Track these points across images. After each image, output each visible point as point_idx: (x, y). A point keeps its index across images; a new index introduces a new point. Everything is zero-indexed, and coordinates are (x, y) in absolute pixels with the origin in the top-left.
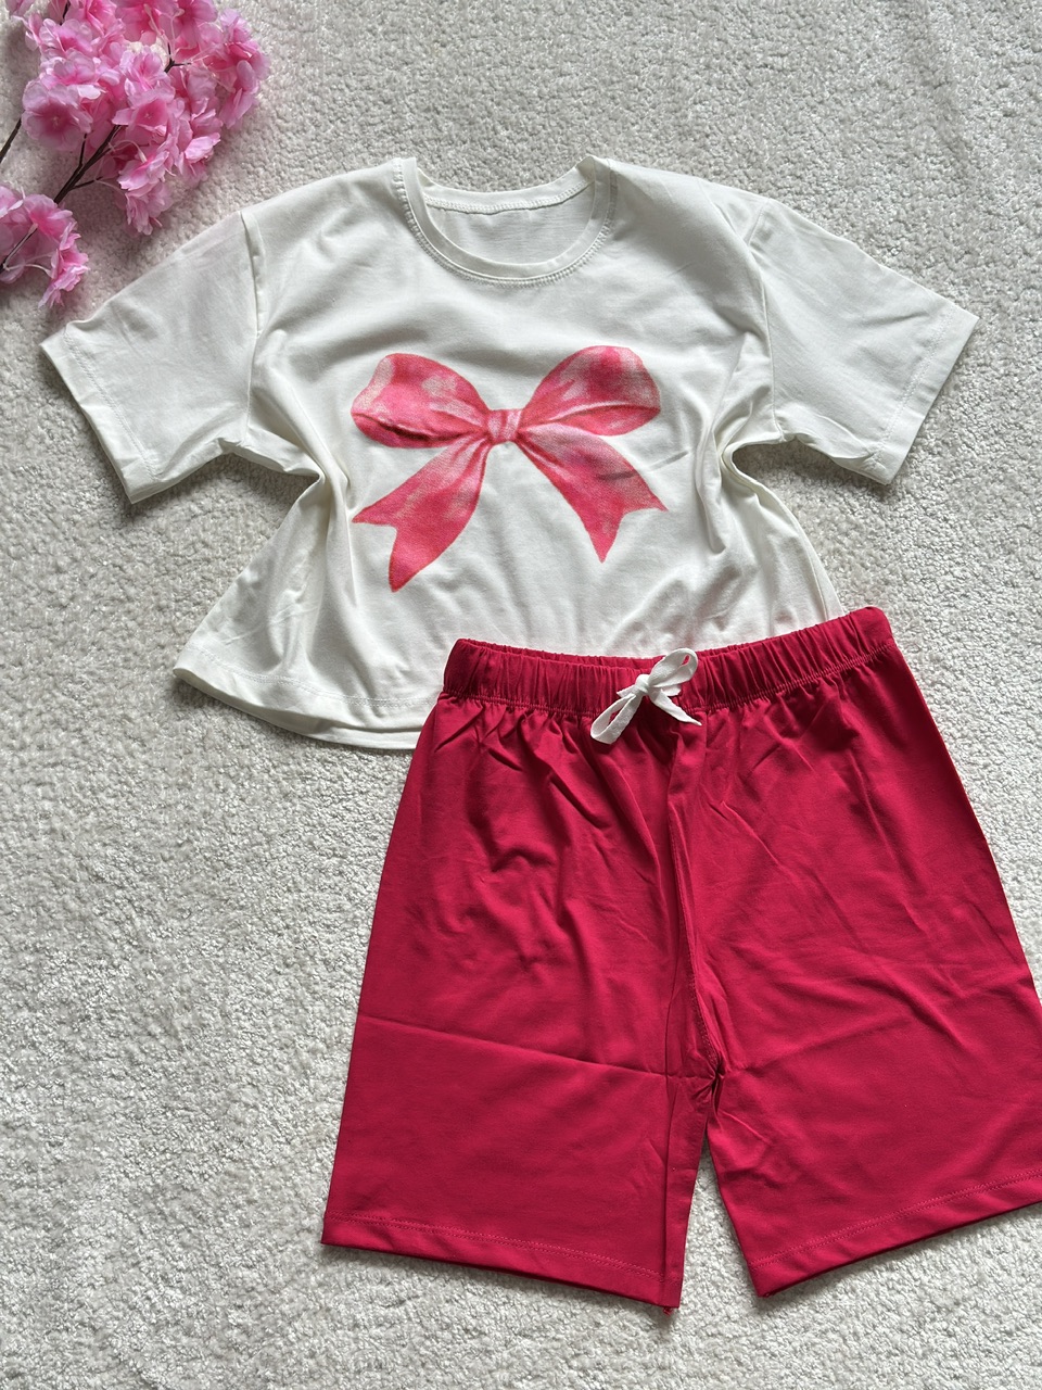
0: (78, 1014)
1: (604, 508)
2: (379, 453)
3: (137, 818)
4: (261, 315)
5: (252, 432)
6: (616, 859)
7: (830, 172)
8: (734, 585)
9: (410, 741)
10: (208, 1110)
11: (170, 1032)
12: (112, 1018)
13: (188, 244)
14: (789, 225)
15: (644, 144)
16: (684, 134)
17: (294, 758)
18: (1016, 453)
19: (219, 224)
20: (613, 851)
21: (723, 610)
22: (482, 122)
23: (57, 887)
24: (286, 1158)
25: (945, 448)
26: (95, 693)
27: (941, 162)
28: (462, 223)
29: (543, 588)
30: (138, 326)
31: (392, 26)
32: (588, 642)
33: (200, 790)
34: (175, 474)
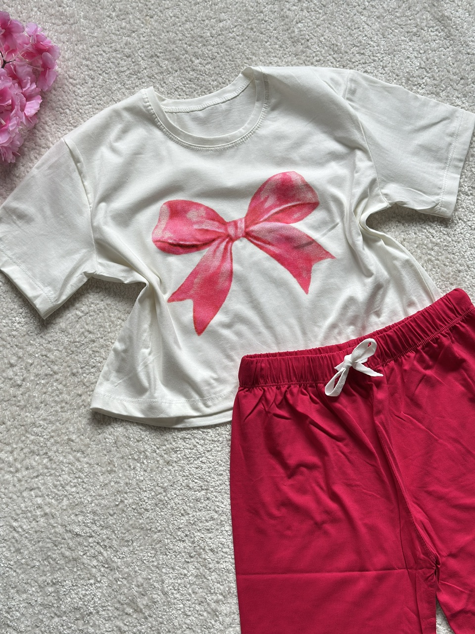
1: (301, 264)
2: (173, 260)
3: (91, 496)
4: (89, 196)
5: (101, 264)
6: (353, 457)
7: (378, 48)
8: (381, 292)
9: (228, 417)
11: (137, 610)
12: (104, 610)
13: (38, 163)
14: (364, 83)
15: (275, 52)
16: (295, 42)
17: (167, 441)
19: (53, 147)
20: (351, 453)
21: (378, 307)
22: (183, 57)
23: (56, 546)
26: (49, 430)
27: (436, 30)
28: (186, 118)
29: (279, 315)
30: (22, 216)
31: (120, 11)
32: (310, 340)
33: (121, 471)
34: (64, 297)
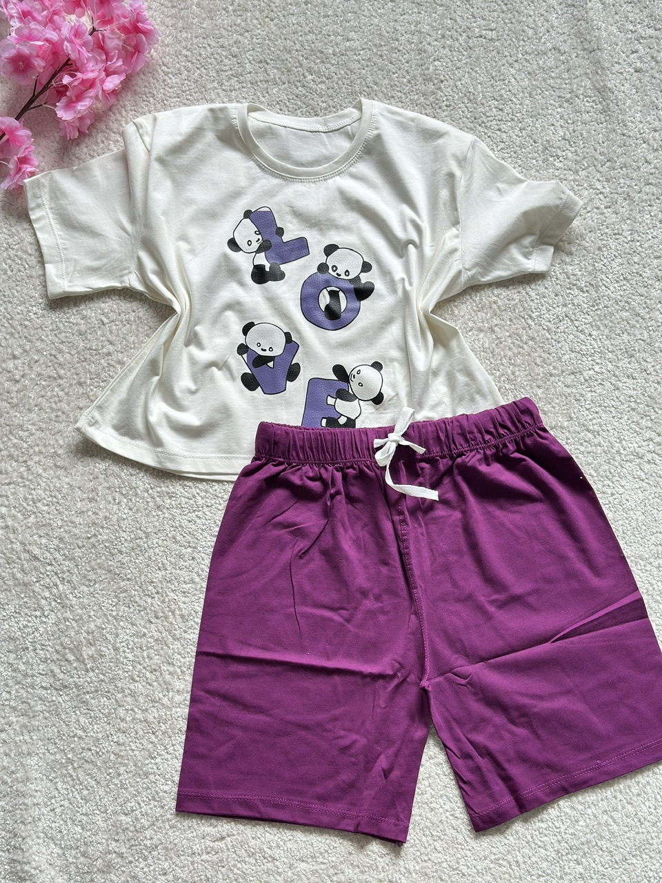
0: (21, 646)
10: (102, 711)
18: (637, 292)
24: (152, 743)
25: (591, 288)
